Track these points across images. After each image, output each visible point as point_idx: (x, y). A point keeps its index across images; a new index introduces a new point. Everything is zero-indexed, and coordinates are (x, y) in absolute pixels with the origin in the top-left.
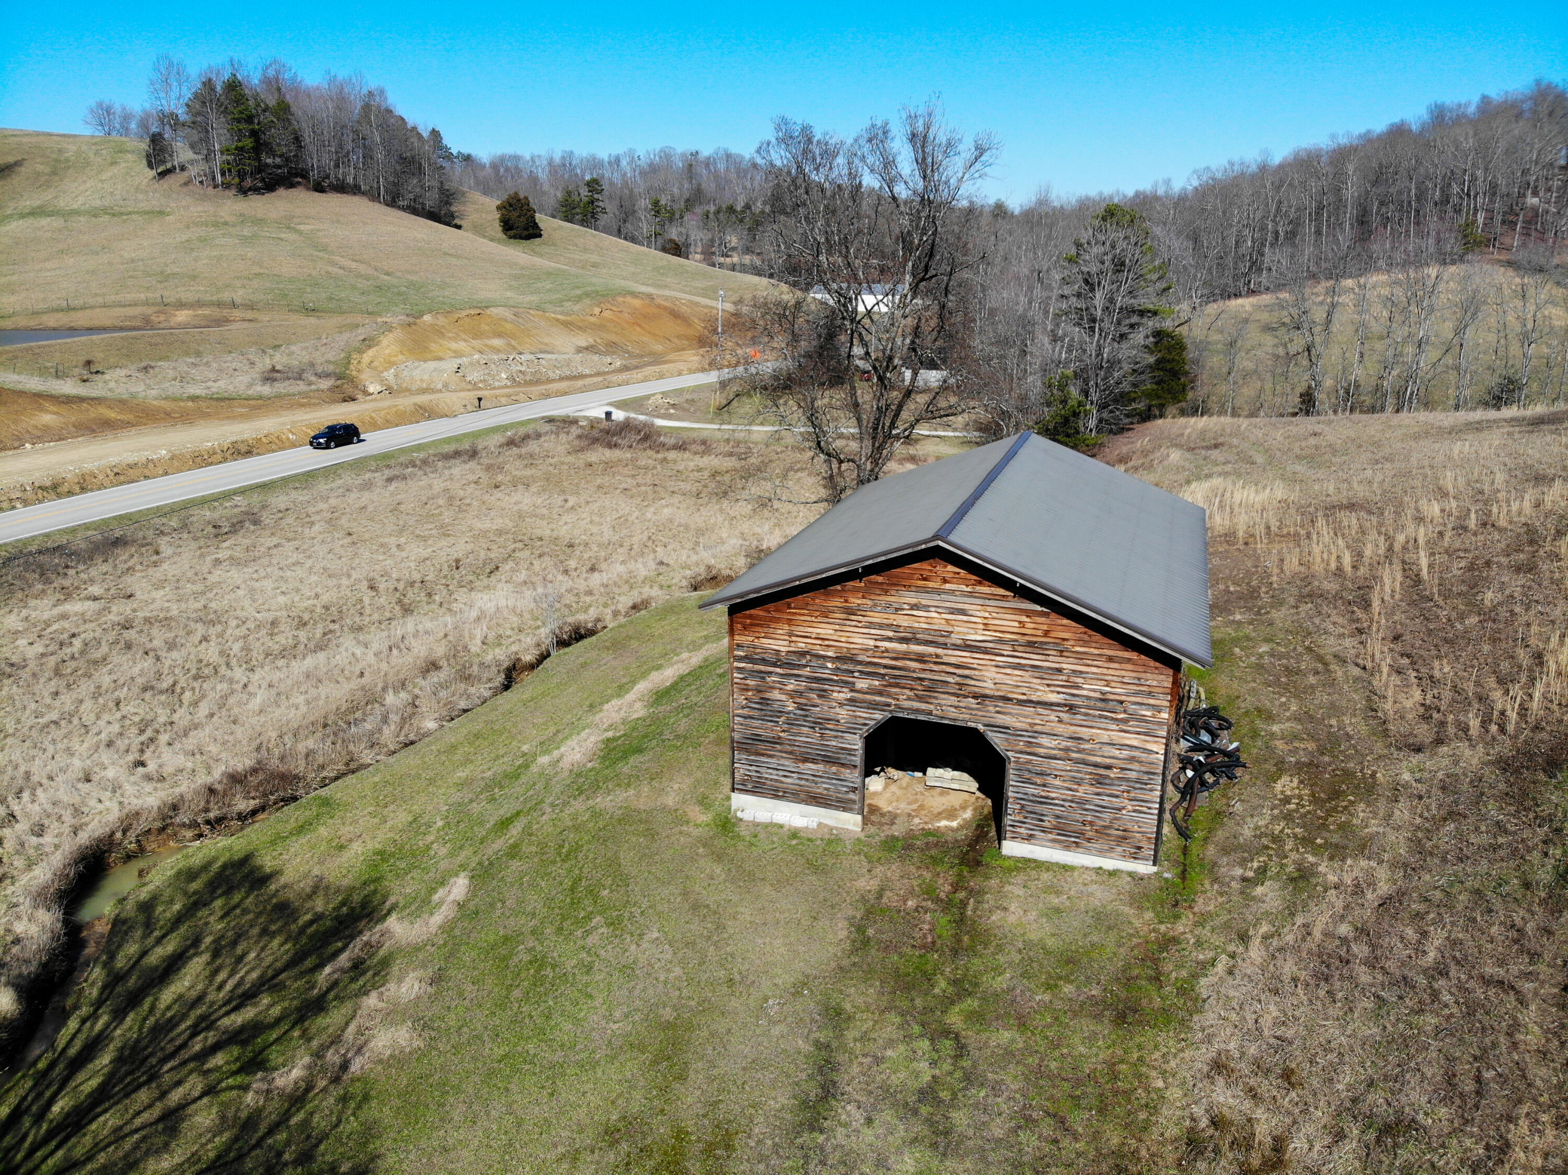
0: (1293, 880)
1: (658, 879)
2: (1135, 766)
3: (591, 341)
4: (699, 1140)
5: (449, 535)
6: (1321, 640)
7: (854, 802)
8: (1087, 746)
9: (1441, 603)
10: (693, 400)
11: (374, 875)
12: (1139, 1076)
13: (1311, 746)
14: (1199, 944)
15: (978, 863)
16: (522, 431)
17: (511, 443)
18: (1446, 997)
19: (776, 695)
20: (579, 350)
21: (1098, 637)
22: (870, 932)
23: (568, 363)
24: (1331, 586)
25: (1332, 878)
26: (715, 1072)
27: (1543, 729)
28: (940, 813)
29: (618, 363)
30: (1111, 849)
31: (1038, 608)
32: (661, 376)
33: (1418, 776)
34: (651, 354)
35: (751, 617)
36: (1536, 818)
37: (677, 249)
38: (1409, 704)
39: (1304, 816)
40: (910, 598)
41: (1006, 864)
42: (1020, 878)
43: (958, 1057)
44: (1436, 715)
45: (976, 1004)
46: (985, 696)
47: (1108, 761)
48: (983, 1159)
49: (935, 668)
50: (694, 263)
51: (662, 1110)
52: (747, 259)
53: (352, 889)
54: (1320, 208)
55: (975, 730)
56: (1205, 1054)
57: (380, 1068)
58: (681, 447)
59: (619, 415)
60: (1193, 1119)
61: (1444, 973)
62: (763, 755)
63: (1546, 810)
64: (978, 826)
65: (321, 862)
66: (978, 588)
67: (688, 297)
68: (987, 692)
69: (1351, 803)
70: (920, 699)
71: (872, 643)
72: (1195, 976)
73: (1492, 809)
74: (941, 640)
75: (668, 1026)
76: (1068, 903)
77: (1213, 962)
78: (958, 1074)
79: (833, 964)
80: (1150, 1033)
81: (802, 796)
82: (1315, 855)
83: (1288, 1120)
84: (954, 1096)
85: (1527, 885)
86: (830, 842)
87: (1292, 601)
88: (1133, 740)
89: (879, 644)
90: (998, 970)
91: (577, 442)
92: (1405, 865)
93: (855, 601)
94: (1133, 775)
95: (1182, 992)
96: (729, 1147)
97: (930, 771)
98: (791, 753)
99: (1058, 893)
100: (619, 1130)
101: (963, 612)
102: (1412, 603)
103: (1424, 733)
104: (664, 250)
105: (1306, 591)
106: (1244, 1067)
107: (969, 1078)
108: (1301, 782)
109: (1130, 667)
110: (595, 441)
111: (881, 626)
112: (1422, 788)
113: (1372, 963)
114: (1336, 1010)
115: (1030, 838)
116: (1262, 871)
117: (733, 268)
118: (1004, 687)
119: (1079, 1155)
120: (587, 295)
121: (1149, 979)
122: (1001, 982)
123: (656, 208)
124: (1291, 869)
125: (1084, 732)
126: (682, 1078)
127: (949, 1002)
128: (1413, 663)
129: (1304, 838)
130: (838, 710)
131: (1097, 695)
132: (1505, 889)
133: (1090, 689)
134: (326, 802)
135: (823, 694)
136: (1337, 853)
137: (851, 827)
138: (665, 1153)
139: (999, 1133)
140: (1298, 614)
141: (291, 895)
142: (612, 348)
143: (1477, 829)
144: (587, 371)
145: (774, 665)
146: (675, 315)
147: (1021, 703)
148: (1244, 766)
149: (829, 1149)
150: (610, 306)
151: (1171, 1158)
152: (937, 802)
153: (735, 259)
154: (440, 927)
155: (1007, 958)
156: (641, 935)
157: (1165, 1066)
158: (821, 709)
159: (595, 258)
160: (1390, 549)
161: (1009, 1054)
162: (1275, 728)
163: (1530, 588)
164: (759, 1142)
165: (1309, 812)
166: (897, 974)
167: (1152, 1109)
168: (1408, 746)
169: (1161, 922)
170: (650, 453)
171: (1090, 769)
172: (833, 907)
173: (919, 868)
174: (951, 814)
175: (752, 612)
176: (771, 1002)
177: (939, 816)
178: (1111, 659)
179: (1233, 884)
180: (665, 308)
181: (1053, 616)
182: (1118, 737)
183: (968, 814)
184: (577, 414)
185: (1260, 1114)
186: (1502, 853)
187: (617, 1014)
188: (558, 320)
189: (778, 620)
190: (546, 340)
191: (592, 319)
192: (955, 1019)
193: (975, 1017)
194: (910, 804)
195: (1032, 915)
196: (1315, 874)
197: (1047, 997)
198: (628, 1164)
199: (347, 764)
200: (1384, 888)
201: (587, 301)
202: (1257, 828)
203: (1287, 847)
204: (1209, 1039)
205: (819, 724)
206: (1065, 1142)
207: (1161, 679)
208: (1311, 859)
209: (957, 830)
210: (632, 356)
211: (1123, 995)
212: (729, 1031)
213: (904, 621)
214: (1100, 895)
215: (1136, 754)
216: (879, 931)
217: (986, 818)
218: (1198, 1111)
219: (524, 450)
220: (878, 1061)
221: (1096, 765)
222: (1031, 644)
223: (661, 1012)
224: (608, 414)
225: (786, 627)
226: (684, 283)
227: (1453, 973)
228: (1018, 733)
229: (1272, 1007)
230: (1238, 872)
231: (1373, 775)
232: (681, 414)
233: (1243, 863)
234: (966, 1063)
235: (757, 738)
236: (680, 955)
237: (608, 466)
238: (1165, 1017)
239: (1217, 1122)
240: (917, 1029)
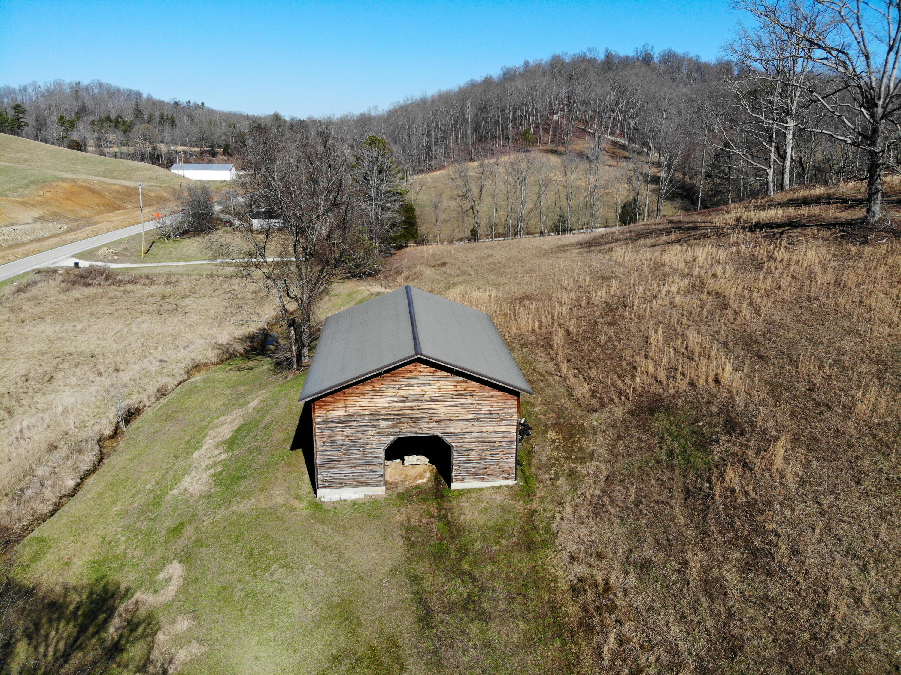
0: (569, 475)
1: (297, 540)
2: (505, 440)
3: (41, 213)
4: (382, 648)
5: (8, 359)
6: (538, 365)
7: (381, 481)
8: (485, 435)
9: (582, 342)
10: (127, 249)
11: (100, 575)
12: (545, 570)
13: (554, 415)
14: (545, 511)
15: (443, 496)
16: (24, 281)
17: (19, 290)
18: (645, 512)
19: (339, 437)
20: (36, 220)
21: (487, 388)
22: (413, 539)
23: (33, 231)
24: (532, 338)
25: (584, 472)
26: (374, 618)
27: (643, 396)
28: (416, 477)
29: (65, 227)
30: (498, 477)
31: (462, 379)
32: (97, 234)
33: (600, 422)
34: (83, 218)
35: (324, 401)
36: (652, 434)
37: (78, 146)
38: (584, 391)
39: (563, 447)
40: (404, 381)
41: (455, 493)
42: (464, 498)
43: (474, 581)
44: (598, 395)
45: (471, 558)
46: (441, 421)
47: (494, 439)
48: (502, 619)
49: (418, 411)
50: (91, 155)
51: (358, 641)
52: (125, 149)
53: (91, 586)
54: (456, 124)
55: (438, 436)
56: (565, 555)
57: (187, 667)
58: (134, 281)
59: (84, 264)
60: (571, 581)
61: (641, 502)
62: (333, 468)
63: (654, 430)
64: (435, 479)
65: (61, 574)
66: (436, 373)
67: (97, 178)
68: (442, 418)
69: (579, 438)
70: (411, 427)
71: (387, 405)
72: (549, 524)
73: (634, 432)
74: (420, 399)
75: (339, 605)
76: (488, 505)
77: (553, 517)
78: (477, 589)
79: (403, 558)
80: (542, 552)
81: (355, 483)
82: (574, 463)
83: (606, 572)
84: (480, 598)
85: (658, 462)
86: (373, 503)
87: (518, 347)
88: (503, 429)
89: (391, 405)
90: (473, 541)
91: (63, 285)
92: (610, 462)
93: (378, 387)
94: (504, 444)
95: (546, 532)
96: (397, 647)
97: (406, 458)
98: (348, 464)
99: (482, 502)
100: (340, 656)
101: (429, 385)
102: (570, 344)
103: (595, 403)
104: (69, 147)
105: (522, 342)
106: (582, 556)
107: (482, 589)
108: (556, 432)
109: (500, 398)
110: (74, 283)
111: (391, 396)
112: (603, 427)
113: (612, 503)
114: (607, 526)
115: (463, 480)
116: (556, 474)
117: (115, 155)
118: (449, 415)
119: (536, 606)
120: (32, 183)
121: (532, 529)
122: (477, 545)
123: (61, 120)
124: (567, 471)
125: (484, 429)
126: (359, 624)
127: (459, 560)
128: (580, 372)
129: (567, 457)
130: (372, 439)
131: (488, 412)
132: (650, 465)
133: (486, 409)
134: (40, 540)
135: (364, 433)
136: (581, 460)
137: (380, 493)
138: (369, 658)
139: (504, 607)
140: (523, 353)
141: (54, 596)
142: (56, 217)
143: (631, 442)
144: (47, 235)
145: (338, 423)
146: (92, 191)
147: (457, 421)
148: (531, 429)
149: (439, 634)
150: (49, 189)
151: (569, 598)
152: (413, 472)
153: (116, 149)
154: (177, 592)
155: (475, 535)
156: (303, 568)
157: (553, 563)
158: (364, 440)
159: (25, 156)
160: (552, 318)
161: (493, 574)
162: (537, 409)
163: (617, 333)
164: (409, 640)
165: (565, 445)
166: (433, 555)
167: (555, 581)
168: (591, 409)
169: (526, 505)
170: (115, 287)
171: (487, 444)
172: (390, 532)
173: (419, 505)
174: (421, 476)
175: (325, 399)
176: (384, 581)
177: (416, 478)
178: (492, 396)
179: (547, 482)
180: (85, 187)
181: (468, 381)
182: (497, 429)
183: (428, 475)
184: (55, 265)
185: (595, 572)
186: (644, 450)
187: (310, 607)
188: (17, 202)
189: (339, 401)
190: (12, 216)
191: (39, 199)
192: (465, 567)
193: (474, 563)
194: (400, 475)
195: (476, 514)
196: (577, 472)
197: (498, 547)
198: (353, 668)
199: (33, 515)
200: (605, 473)
201: (33, 187)
202: (547, 456)
203: (562, 462)
204: (565, 548)
205: (362, 448)
206: (529, 603)
207: (512, 402)
208: (573, 465)
209: (427, 483)
210: (71, 221)
211: (525, 539)
212: (371, 599)
213: (402, 392)
214: (499, 499)
215: (505, 434)
216: (416, 538)
217: (436, 475)
218: (571, 577)
219: (29, 295)
220: (442, 593)
221: (489, 442)
222: (459, 395)
223: (332, 600)
224: (77, 264)
225: (343, 404)
226: (89, 168)
227: (644, 502)
228: (455, 435)
229: (583, 530)
230: (547, 476)
231: (583, 424)
232: (122, 258)
233: (547, 472)
234: (479, 583)
235: (330, 460)
236: (328, 572)
237: (91, 299)
238: (545, 544)
239: (581, 580)
240: (452, 575)
